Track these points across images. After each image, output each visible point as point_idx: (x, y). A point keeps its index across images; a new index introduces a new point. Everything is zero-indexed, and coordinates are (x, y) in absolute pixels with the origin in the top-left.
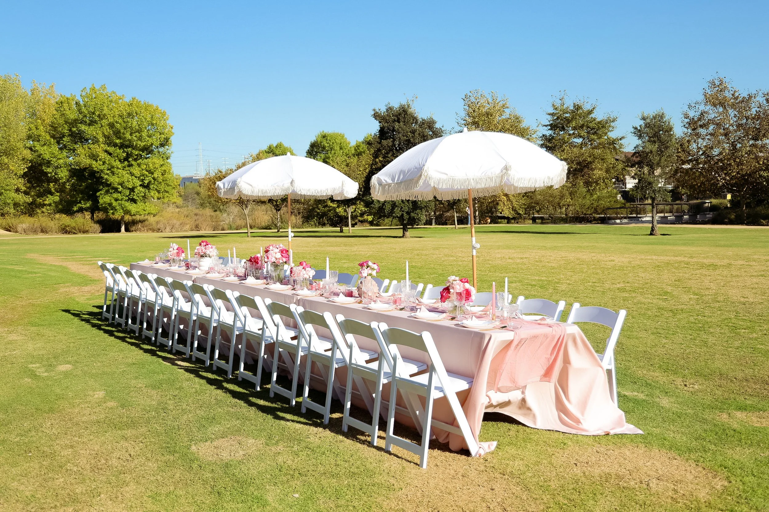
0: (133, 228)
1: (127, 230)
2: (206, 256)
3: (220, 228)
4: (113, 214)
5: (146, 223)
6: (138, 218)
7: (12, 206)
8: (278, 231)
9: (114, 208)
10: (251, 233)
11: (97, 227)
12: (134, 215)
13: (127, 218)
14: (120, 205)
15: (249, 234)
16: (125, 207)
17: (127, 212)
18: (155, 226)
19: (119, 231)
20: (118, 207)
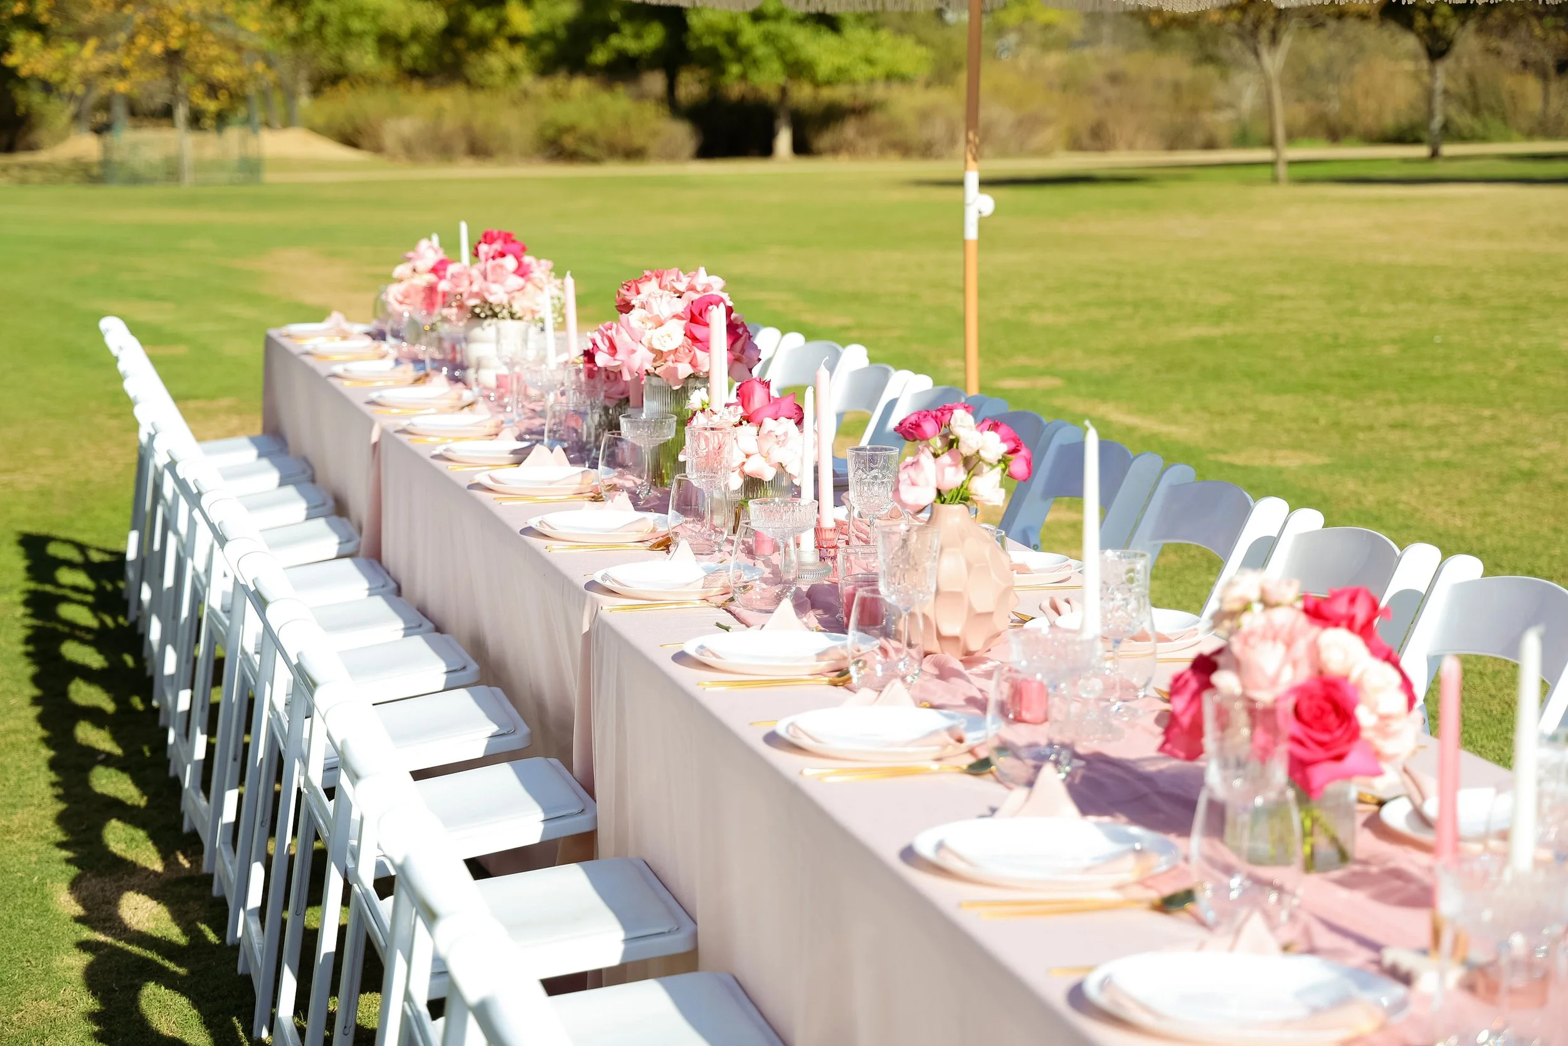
0: (824, 140)
1: (801, 148)
2: (495, 315)
3: (1199, 137)
4: (743, 77)
5: (878, 118)
6: (840, 94)
7: (370, 43)
8: (1435, 154)
9: (742, 54)
10: (1292, 163)
11: (682, 133)
12: (829, 83)
13: (803, 94)
14: (769, 39)
15: (1282, 171)
16: (792, 47)
17: (798, 69)
18: (916, 133)
19: (766, 150)
20: (761, 51)
